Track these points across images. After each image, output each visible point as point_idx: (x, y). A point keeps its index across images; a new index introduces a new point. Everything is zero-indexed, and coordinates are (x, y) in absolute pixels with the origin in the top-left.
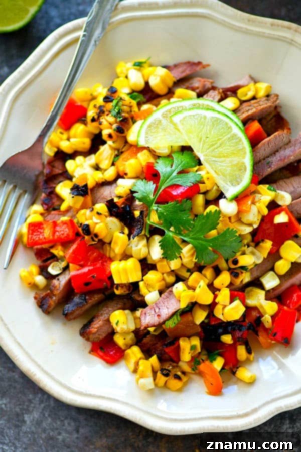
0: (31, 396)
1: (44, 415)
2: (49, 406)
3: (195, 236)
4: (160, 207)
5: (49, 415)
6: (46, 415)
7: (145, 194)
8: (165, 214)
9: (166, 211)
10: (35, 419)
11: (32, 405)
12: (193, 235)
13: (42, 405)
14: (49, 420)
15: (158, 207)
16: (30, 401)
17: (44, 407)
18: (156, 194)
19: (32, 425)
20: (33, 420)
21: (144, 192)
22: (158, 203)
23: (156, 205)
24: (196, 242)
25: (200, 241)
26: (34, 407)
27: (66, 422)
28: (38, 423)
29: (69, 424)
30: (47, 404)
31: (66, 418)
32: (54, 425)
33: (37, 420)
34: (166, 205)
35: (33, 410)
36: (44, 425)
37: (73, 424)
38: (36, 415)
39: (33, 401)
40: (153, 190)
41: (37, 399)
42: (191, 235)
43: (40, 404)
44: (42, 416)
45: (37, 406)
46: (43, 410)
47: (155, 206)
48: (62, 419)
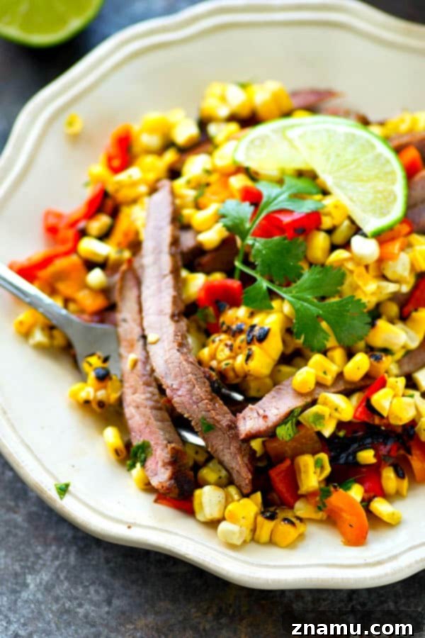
0: (39, 549)
1: (58, 577)
2: (67, 564)
3: (299, 295)
4: (258, 242)
5: (66, 578)
6: (62, 577)
7: (237, 221)
8: (264, 252)
9: (265, 248)
10: (44, 583)
11: (41, 562)
12: (297, 292)
13: (57, 563)
14: (66, 584)
15: (255, 240)
16: (38, 556)
17: (60, 566)
18: (254, 218)
19: (38, 590)
20: (41, 583)
21: (236, 218)
22: (256, 234)
23: (253, 238)
24: (299, 304)
25: (305, 304)
26: (43, 565)
27: (92, 589)
28: (48, 589)
29: (97, 592)
30: (65, 560)
31: (93, 583)
32: (73, 591)
33: (47, 582)
34: (269, 240)
35: (41, 569)
36: (57, 591)
37: (102, 591)
38: (45, 576)
39: (42, 556)
40: (249, 216)
41: (49, 553)
42: (294, 292)
43: (52, 561)
44: (54, 577)
45: (48, 563)
46: (57, 569)
47: (251, 239)
48: (87, 584)
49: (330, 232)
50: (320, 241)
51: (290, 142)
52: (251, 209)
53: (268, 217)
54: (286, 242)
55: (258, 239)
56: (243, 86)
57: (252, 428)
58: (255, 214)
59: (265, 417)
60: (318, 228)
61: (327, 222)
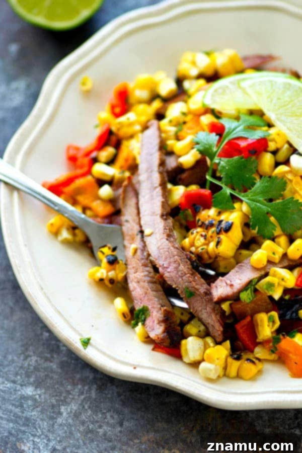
0: (69, 387)
1: (84, 407)
2: (90, 398)
3: (254, 198)
4: (223, 161)
5: (89, 407)
6: (86, 407)
7: (207, 146)
8: (227, 168)
9: (228, 165)
10: (74, 412)
11: (70, 396)
12: (252, 196)
13: (82, 397)
14: (90, 412)
15: (220, 159)
16: (68, 392)
17: (84, 399)
18: (219, 145)
19: (70, 416)
20: (71, 412)
21: (206, 144)
22: (220, 156)
23: (219, 158)
24: (253, 204)
25: (258, 204)
26: (73, 399)
27: (108, 415)
28: (76, 415)
29: (112, 417)
30: (88, 395)
31: (109, 411)
32: (95, 417)
33: (76, 411)
34: (231, 159)
35: (71, 401)
36: (83, 417)
37: (116, 417)
38: (74, 407)
39: (71, 392)
40: (216, 142)
41: (76, 390)
42: (250, 196)
43: (79, 396)
44: (81, 407)
45: (76, 397)
46: (82, 402)
47: (217, 159)
48: (105, 411)
49: (275, 153)
50: (267, 159)
51: (244, 90)
52: (217, 137)
53: (229, 143)
54: (243, 160)
55: (223, 159)
56: (208, 54)
57: (222, 294)
58: (219, 141)
59: (231, 286)
60: (266, 151)
61: (272, 146)
